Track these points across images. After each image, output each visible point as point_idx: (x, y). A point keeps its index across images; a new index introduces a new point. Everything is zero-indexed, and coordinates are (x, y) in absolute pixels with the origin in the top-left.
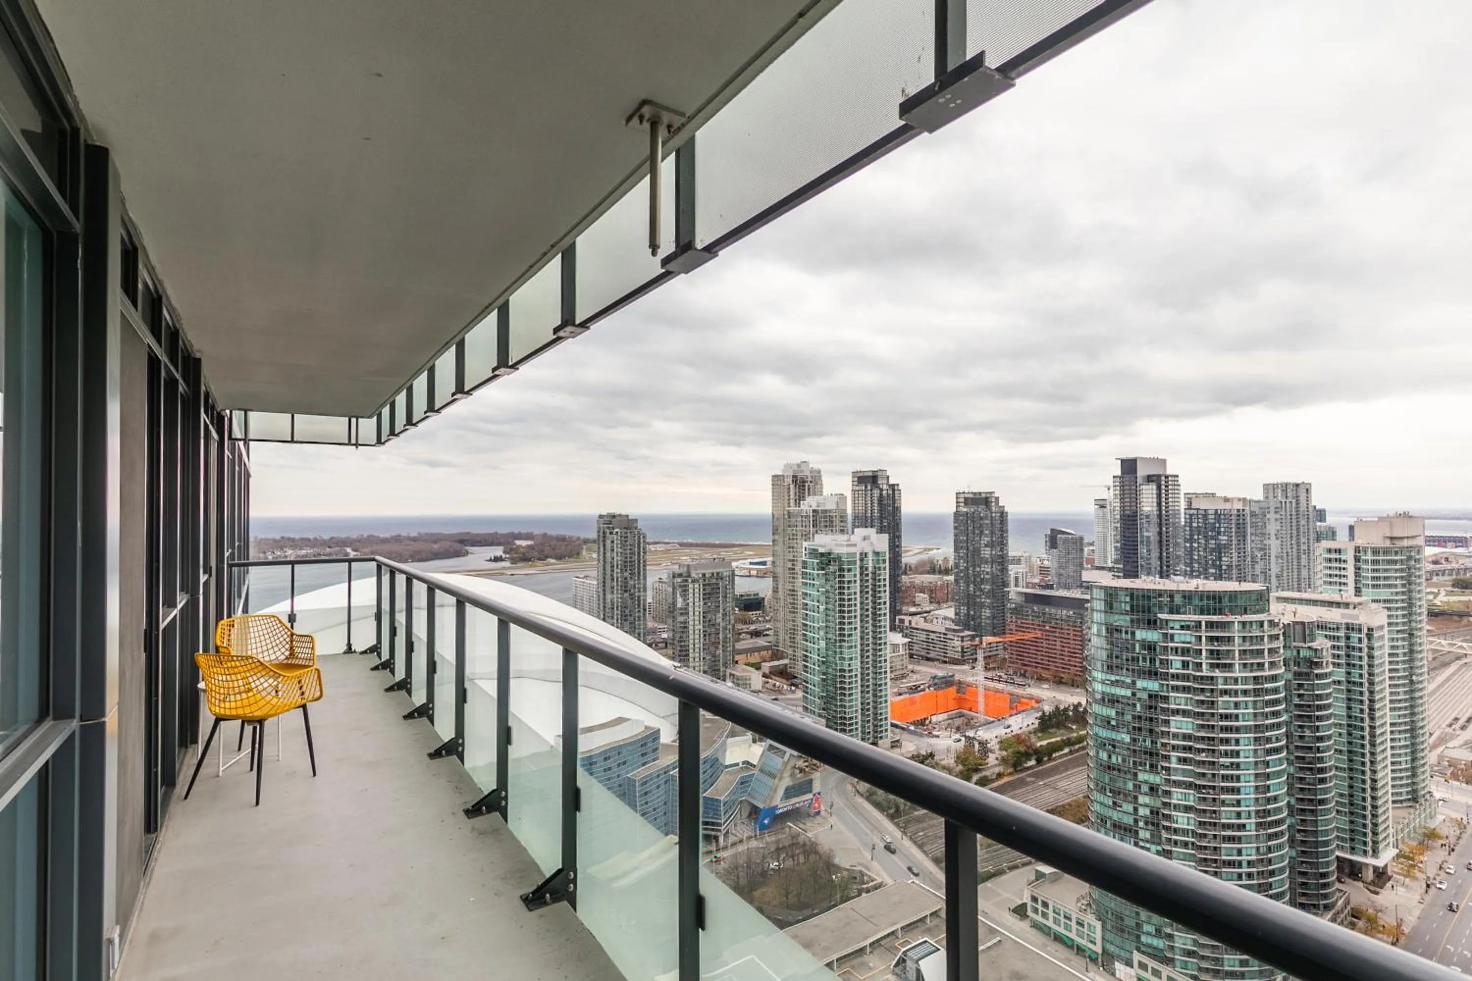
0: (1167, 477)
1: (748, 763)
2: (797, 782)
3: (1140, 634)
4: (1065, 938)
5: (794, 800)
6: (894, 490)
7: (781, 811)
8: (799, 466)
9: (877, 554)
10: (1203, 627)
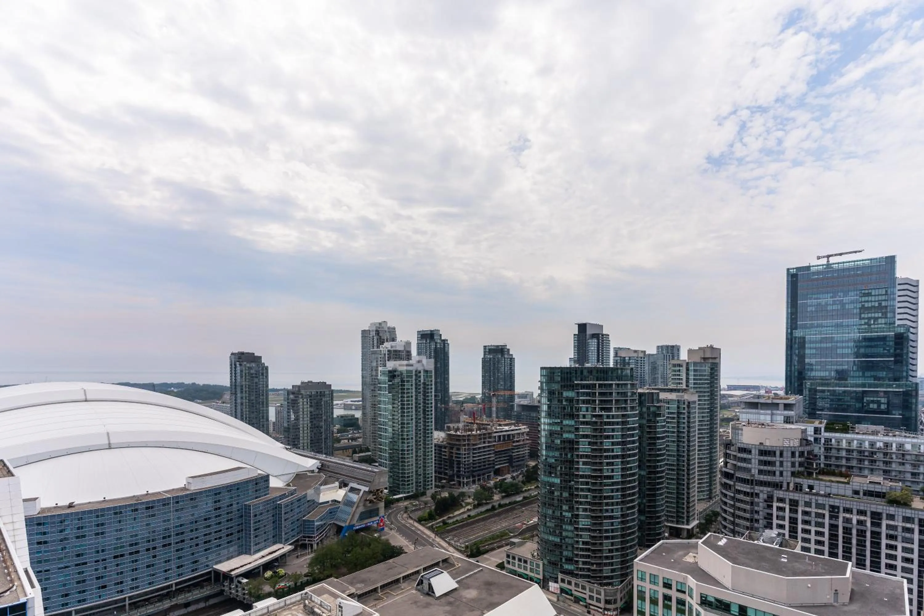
0: (603, 335)
1: (335, 501)
2: (368, 509)
3: (565, 394)
4: (523, 575)
5: (366, 521)
6: (444, 344)
7: (357, 528)
8: (380, 324)
9: (426, 371)
10: (597, 387)
